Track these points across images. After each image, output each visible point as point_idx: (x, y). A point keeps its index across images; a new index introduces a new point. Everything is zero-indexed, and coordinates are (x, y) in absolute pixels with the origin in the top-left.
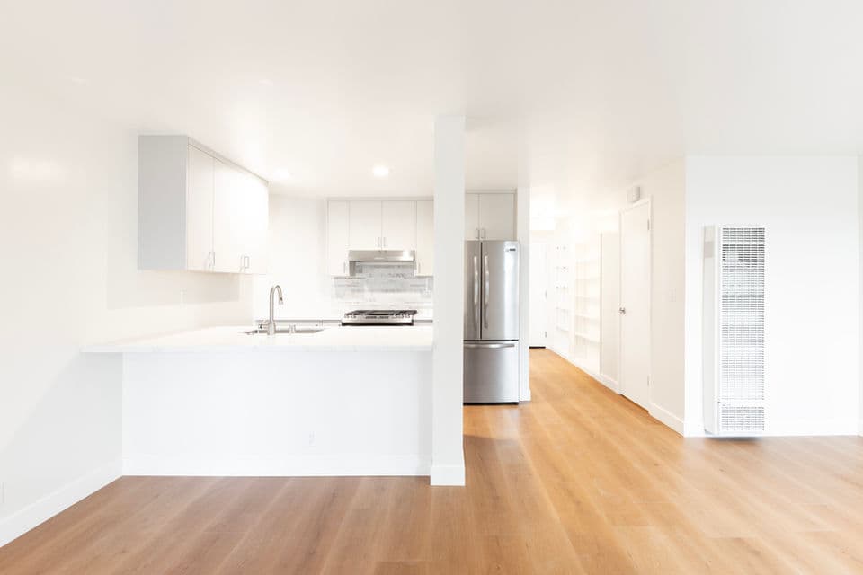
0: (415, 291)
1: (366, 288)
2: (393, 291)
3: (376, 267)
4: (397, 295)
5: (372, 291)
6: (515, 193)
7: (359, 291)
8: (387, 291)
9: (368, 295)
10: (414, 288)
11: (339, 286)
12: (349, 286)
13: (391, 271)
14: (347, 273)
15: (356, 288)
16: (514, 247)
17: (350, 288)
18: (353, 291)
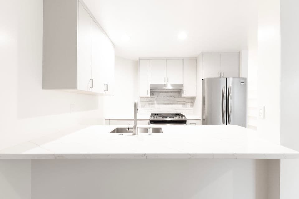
0: (180, 104)
1: (155, 102)
2: (168, 104)
3: (160, 92)
4: (170, 106)
5: (158, 104)
6: (239, 54)
7: (152, 104)
8: (165, 104)
9: (156, 106)
10: (179, 103)
11: (142, 101)
12: (147, 101)
13: (168, 94)
14: (149, 95)
15: (150, 103)
16: (244, 81)
17: (148, 103)
18: (149, 104)
